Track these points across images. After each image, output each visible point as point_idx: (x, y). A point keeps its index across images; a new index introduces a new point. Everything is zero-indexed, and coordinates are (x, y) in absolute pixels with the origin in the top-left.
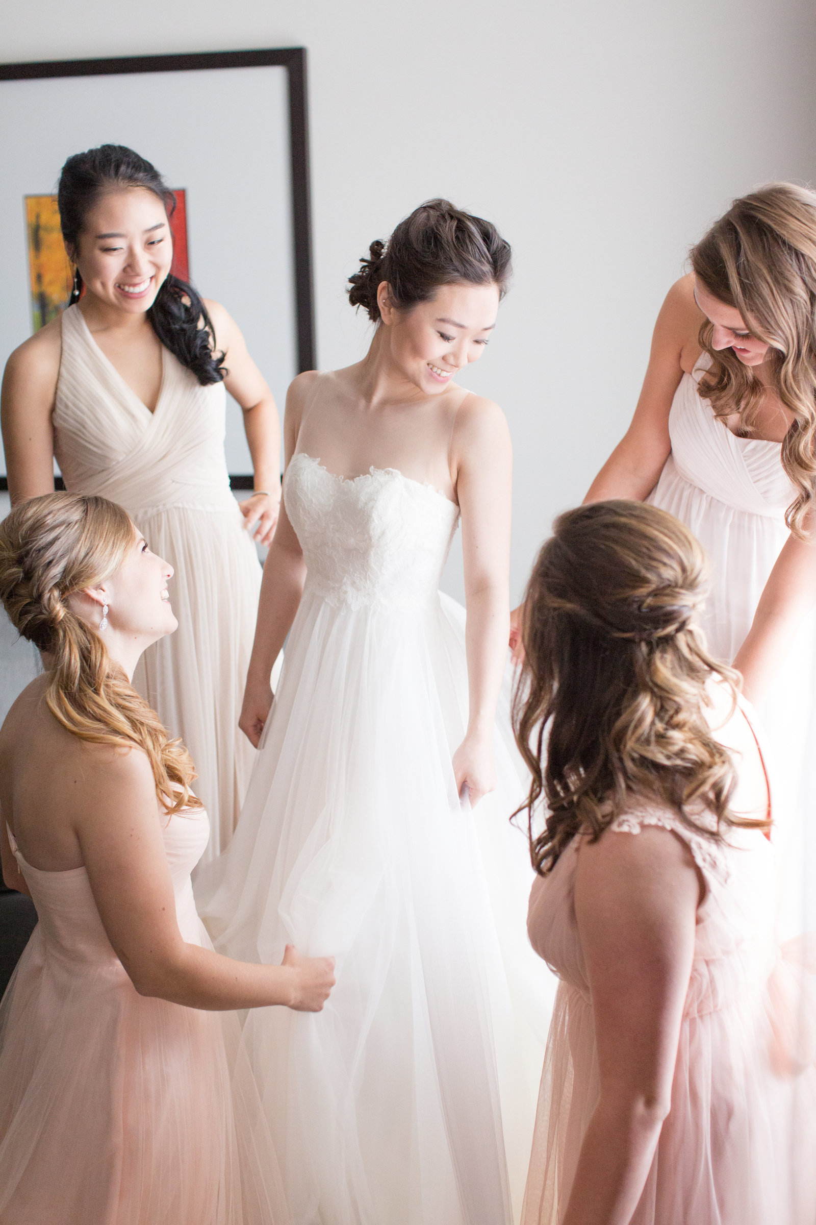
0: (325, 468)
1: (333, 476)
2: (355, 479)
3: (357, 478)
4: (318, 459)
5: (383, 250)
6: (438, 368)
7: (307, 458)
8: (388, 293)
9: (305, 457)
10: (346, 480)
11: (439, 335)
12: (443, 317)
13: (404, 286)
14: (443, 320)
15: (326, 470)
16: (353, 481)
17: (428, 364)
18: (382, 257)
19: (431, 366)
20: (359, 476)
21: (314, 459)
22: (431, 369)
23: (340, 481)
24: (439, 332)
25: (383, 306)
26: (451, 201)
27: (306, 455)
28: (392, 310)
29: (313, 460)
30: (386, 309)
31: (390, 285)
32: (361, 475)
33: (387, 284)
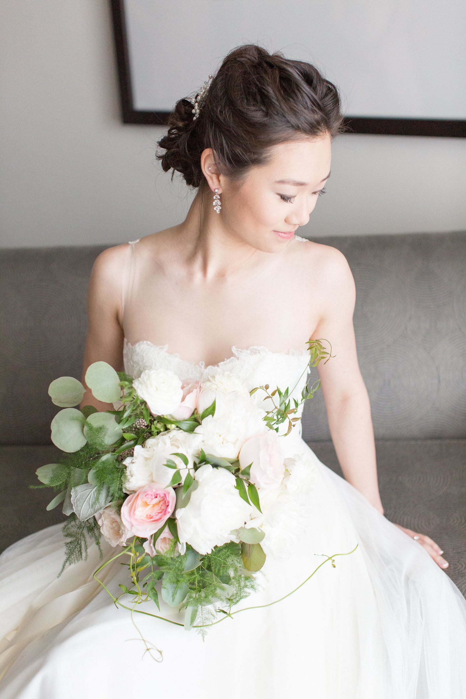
0: (178, 355)
2: (219, 364)
3: (222, 363)
4: (165, 346)
5: (194, 111)
7: (152, 346)
8: (215, 160)
10: (209, 367)
12: (282, 178)
13: (232, 151)
14: (282, 182)
16: (218, 366)
18: (195, 118)
20: (223, 360)
21: (161, 347)
23: (201, 367)
24: (279, 194)
25: (209, 174)
26: (261, 45)
27: (149, 343)
28: (222, 178)
29: (160, 348)
30: (214, 177)
31: (215, 152)
32: (225, 359)
33: (212, 153)
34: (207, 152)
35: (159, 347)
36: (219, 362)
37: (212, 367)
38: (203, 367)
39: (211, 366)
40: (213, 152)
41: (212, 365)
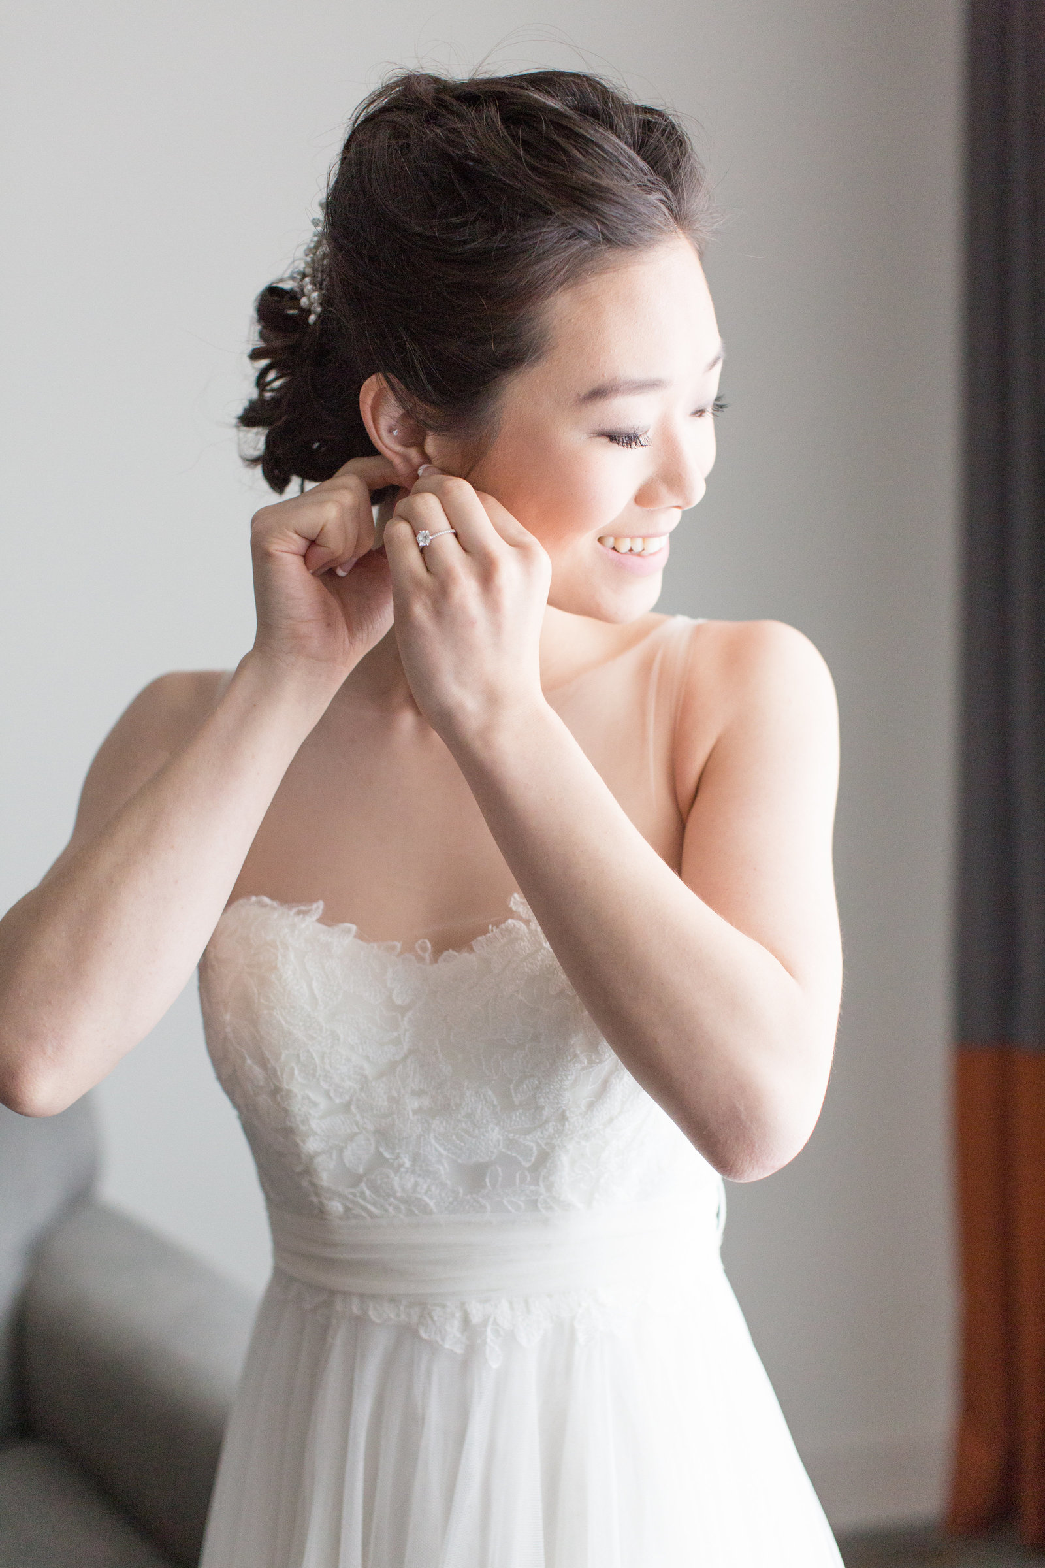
0: (354, 928)
1: (393, 948)
4: (315, 905)
6: (632, 538)
7: (274, 909)
8: (400, 399)
9: (264, 906)
10: (446, 953)
11: (605, 440)
12: (596, 385)
14: (598, 394)
15: (359, 936)
16: (471, 950)
17: (600, 540)
18: (312, 318)
19: (610, 542)
20: (485, 931)
21: (303, 908)
22: (614, 549)
23: (423, 959)
24: (598, 433)
25: (398, 448)
27: (266, 900)
29: (299, 913)
31: (392, 377)
32: (490, 927)
33: (385, 384)
34: (371, 388)
35: (294, 910)
36: (474, 937)
37: (455, 953)
38: (427, 956)
39: (451, 951)
40: (388, 380)
41: (454, 949)
